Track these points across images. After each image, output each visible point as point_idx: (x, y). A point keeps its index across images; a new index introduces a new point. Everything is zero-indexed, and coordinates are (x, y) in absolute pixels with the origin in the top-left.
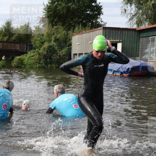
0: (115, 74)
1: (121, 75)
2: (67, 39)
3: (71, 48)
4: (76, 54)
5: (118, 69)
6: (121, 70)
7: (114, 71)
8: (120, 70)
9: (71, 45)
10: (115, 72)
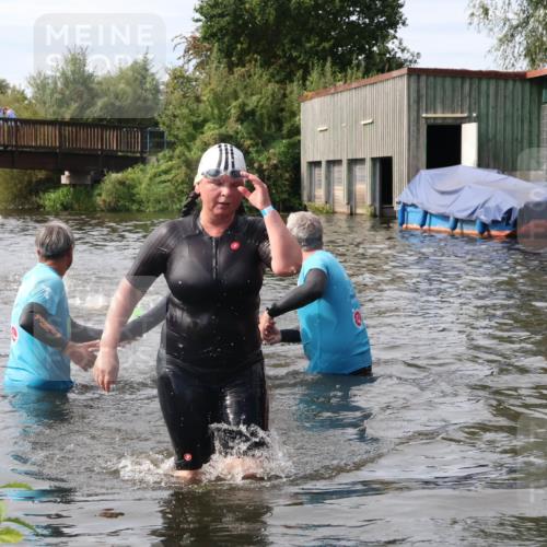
0: (458, 230)
1: (482, 233)
2: (282, 110)
3: (299, 141)
4: (318, 164)
5: (469, 212)
6: (483, 218)
7: (457, 221)
8: (477, 218)
9: (296, 131)
10: (459, 225)
